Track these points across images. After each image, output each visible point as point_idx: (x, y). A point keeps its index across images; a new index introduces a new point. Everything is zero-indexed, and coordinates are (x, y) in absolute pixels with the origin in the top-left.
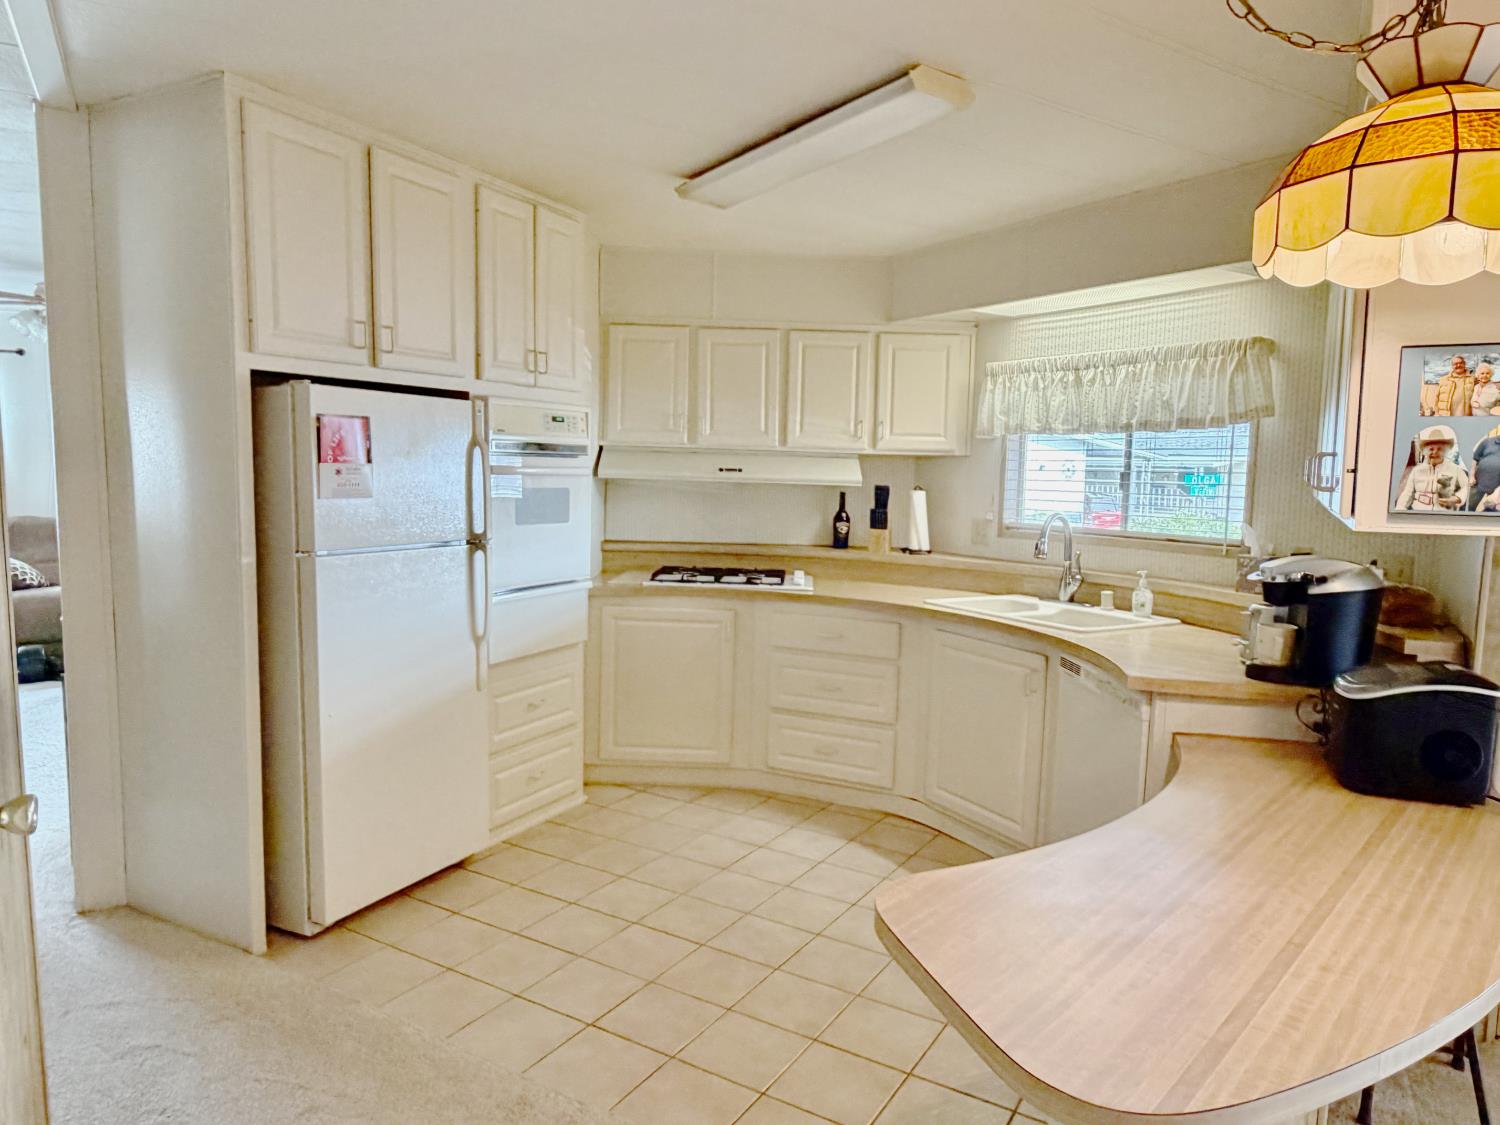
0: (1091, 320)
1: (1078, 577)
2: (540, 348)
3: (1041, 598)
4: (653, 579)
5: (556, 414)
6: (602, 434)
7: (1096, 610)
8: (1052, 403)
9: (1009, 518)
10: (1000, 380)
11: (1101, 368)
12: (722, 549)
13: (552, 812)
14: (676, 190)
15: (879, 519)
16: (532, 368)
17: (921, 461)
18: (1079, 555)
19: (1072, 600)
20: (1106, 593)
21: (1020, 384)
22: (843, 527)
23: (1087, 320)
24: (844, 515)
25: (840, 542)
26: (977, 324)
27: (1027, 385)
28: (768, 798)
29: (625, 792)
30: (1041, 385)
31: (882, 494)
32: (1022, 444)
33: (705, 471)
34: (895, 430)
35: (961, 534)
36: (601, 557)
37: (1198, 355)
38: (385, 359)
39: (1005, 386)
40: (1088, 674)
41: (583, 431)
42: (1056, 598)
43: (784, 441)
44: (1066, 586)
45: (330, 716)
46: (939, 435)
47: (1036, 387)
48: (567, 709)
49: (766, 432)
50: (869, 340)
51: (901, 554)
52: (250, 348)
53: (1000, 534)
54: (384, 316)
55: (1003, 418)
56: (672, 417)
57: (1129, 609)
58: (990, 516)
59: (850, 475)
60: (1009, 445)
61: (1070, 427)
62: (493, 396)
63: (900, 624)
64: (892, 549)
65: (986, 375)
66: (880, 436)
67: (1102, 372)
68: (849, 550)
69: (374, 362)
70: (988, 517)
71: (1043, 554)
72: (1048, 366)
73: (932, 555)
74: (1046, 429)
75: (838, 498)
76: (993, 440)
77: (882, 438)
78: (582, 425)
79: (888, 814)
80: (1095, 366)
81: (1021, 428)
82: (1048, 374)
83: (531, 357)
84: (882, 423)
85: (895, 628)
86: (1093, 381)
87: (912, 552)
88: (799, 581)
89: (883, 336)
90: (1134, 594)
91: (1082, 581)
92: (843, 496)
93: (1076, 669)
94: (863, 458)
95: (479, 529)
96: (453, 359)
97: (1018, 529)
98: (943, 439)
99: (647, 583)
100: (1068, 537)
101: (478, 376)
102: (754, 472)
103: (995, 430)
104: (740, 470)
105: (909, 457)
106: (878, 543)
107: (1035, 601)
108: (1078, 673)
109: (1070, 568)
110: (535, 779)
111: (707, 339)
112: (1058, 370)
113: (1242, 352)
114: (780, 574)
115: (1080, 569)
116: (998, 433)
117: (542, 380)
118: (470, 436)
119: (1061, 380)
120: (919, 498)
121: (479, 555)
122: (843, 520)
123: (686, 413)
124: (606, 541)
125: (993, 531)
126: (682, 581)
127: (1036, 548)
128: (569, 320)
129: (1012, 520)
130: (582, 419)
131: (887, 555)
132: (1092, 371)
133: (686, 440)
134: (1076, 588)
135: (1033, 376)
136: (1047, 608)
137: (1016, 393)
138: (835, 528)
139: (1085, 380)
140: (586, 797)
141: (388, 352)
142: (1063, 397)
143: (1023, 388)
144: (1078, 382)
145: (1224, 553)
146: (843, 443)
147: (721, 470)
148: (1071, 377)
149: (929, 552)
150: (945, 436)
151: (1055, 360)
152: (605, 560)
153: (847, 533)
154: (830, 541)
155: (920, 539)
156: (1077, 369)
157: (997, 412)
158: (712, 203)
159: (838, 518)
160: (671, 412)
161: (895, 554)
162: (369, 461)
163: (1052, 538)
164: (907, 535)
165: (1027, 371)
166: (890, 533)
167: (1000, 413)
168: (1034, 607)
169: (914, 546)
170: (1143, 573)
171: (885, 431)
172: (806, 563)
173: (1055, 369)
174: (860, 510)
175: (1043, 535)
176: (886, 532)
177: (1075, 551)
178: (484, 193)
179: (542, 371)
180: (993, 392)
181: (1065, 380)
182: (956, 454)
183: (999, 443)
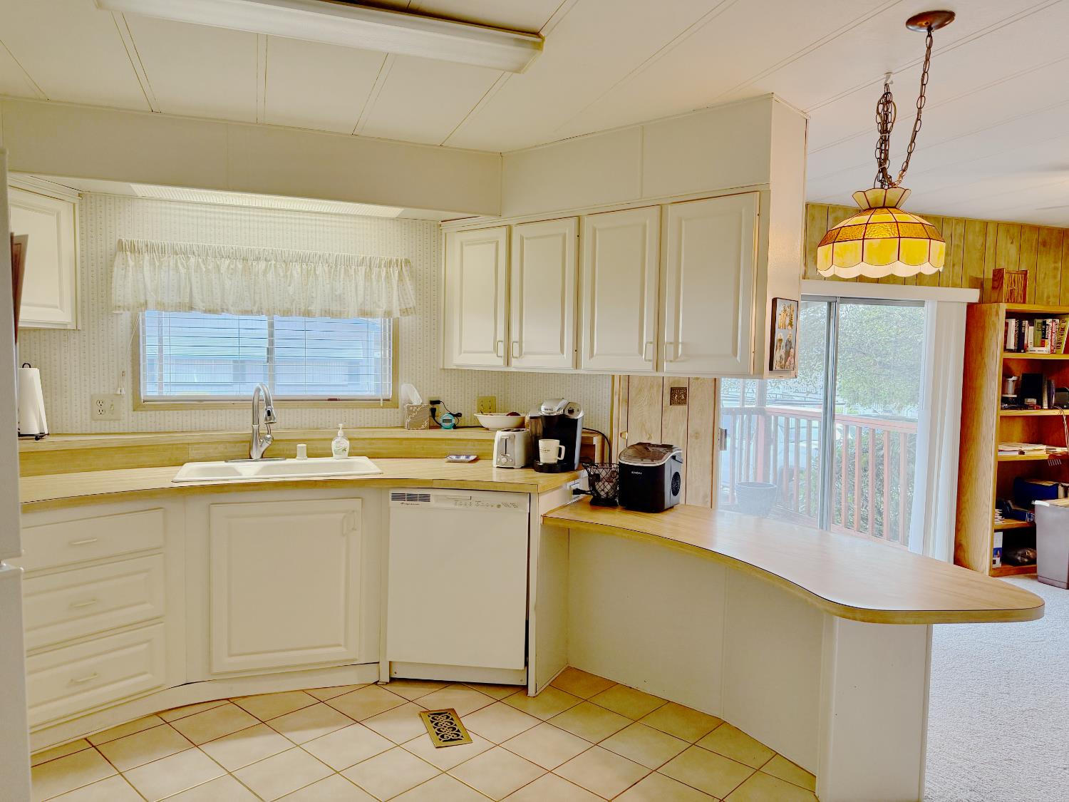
1: (269, 436)
11: (273, 262)
19: (262, 457)
20: (301, 446)
26: (84, 194)
37: (364, 264)
40: (440, 498)
44: (258, 446)
53: (138, 408)
57: (331, 455)
58: (122, 392)
70: (120, 393)
90: (333, 443)
93: (426, 498)
98: (61, 312)
113: (399, 267)
115: (269, 430)
119: (229, 267)
125: (126, 405)
129: (153, 393)
132: (262, 265)
135: (193, 260)
145: (382, 405)
150: (61, 309)
155: (41, 422)
169: (35, 430)
170: (341, 425)
180: (137, 268)
182: (68, 328)
183: (125, 317)
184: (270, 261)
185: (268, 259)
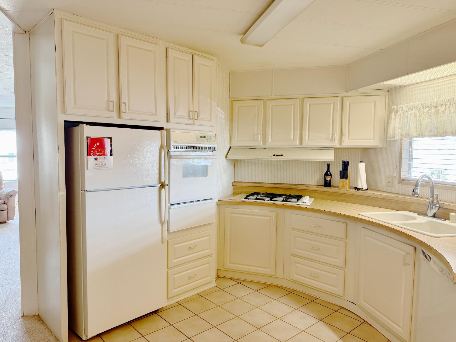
0: (444, 83)
1: (437, 205)
2: (196, 109)
3: (419, 214)
4: (245, 198)
5: (201, 135)
6: (230, 142)
7: (447, 222)
8: (423, 123)
9: (404, 175)
10: (398, 114)
11: (448, 105)
12: (278, 186)
13: (199, 291)
14: (240, 40)
15: (344, 175)
16: (191, 118)
17: (365, 150)
18: (438, 195)
19: (434, 216)
20: (453, 214)
21: (407, 115)
22: (328, 179)
23: (442, 83)
24: (329, 173)
25: (328, 184)
26: (389, 90)
27: (411, 115)
28: (290, 293)
29: (233, 283)
30: (418, 115)
31: (345, 165)
32: (411, 143)
33: (268, 156)
34: (350, 138)
35: (382, 181)
36: (232, 188)
38: (124, 115)
39: (400, 116)
40: (435, 263)
41: (214, 141)
42: (426, 215)
43: (301, 142)
44: (431, 209)
45: (91, 255)
46: (371, 139)
47: (415, 116)
48: (208, 249)
49: (294, 140)
50: (339, 100)
51: (354, 190)
52: (64, 112)
53: (400, 183)
54: (124, 99)
55: (400, 131)
56: (256, 135)
58: (395, 175)
59: (329, 157)
60: (404, 143)
61: (433, 134)
62: (172, 129)
63: (346, 223)
64: (350, 187)
65: (392, 112)
66: (343, 140)
67: (449, 107)
68: (331, 188)
69: (120, 117)
70: (394, 175)
71: (417, 194)
72: (421, 106)
73: (368, 191)
74: (421, 135)
75: (326, 166)
76: (396, 140)
77: (344, 141)
78: (214, 139)
79: (342, 308)
80: (445, 105)
81: (408, 135)
82: (422, 109)
83: (191, 113)
84: (344, 134)
85: (344, 225)
86: (444, 111)
87: (358, 189)
88: (307, 201)
89: (345, 98)
91: (440, 207)
92: (328, 165)
93: (429, 259)
94: (336, 149)
95: (163, 180)
96: (156, 114)
97: (409, 180)
98: (373, 141)
99: (244, 200)
100: (431, 185)
101: (167, 121)
102: (288, 156)
103: (396, 136)
104: (282, 155)
105: (359, 148)
106: (343, 185)
107: (415, 215)
108: (430, 260)
109: (433, 201)
110: (192, 278)
111: (270, 104)
112: (426, 107)
114: (299, 197)
115: (438, 201)
116: (397, 137)
117: (196, 122)
118: (160, 144)
119: (428, 112)
120: (362, 167)
121: (163, 190)
122: (328, 175)
123: (262, 133)
124: (235, 182)
125: (396, 181)
126: (256, 199)
127: (413, 191)
128: (209, 99)
129: (405, 177)
130: (214, 137)
131: (347, 190)
132: (443, 108)
133: (261, 144)
134: (436, 211)
135: (414, 111)
136: (421, 219)
137: (406, 119)
138: (325, 178)
139: (440, 111)
140: (216, 284)
141: (124, 113)
142: (429, 120)
143: (409, 117)
144: (437, 112)
146: (328, 144)
147: (274, 155)
148: (433, 110)
149: (367, 189)
150: (374, 140)
151: (425, 103)
152: (234, 189)
153: (330, 180)
154: (323, 184)
155: (363, 183)
156: (436, 107)
157: (397, 128)
158: (256, 45)
159: (326, 174)
160: (256, 133)
161: (351, 190)
162: (111, 155)
163: (422, 185)
164: (357, 182)
165: (411, 109)
166: (349, 181)
167: (398, 129)
168: (414, 219)
169: (360, 187)
171: (345, 138)
172: (310, 192)
173: (424, 107)
174: (336, 171)
175: (417, 185)
176: (347, 180)
177: (436, 192)
178: (170, 51)
179: (196, 119)
180: (395, 119)
181: (430, 112)
182: (379, 147)
183: (399, 142)
184: (447, 105)
185: (446, 104)
